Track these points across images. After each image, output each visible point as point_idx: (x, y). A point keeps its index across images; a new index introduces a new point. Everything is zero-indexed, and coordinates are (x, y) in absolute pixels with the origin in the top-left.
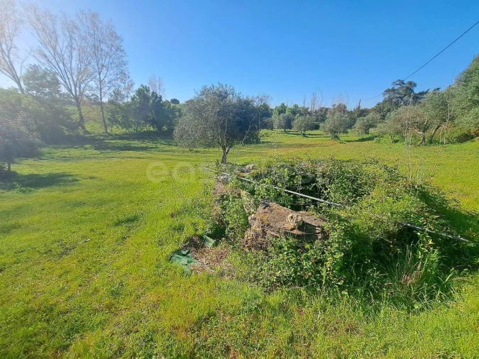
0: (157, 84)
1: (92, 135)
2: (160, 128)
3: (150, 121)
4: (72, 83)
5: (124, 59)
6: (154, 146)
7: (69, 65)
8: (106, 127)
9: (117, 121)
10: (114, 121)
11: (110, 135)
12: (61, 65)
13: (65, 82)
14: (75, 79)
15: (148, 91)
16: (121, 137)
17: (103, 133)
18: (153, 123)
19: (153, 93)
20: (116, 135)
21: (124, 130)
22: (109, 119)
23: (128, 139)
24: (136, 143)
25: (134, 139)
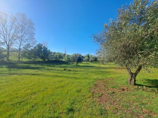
0: (46, 44)
1: (11, 61)
2: (44, 59)
3: (40, 57)
4: (8, 39)
5: (34, 32)
6: (42, 67)
7: (9, 33)
8: (19, 58)
9: (25, 56)
10: (24, 56)
11: (20, 61)
12: (5, 32)
13: (5, 38)
14: (10, 38)
15: (42, 45)
16: (25, 63)
17: (18, 61)
18: (42, 58)
19: (44, 46)
20: (24, 62)
21: (28, 60)
22: (22, 55)
23: (29, 64)
24: (32, 66)
25: (32, 64)
